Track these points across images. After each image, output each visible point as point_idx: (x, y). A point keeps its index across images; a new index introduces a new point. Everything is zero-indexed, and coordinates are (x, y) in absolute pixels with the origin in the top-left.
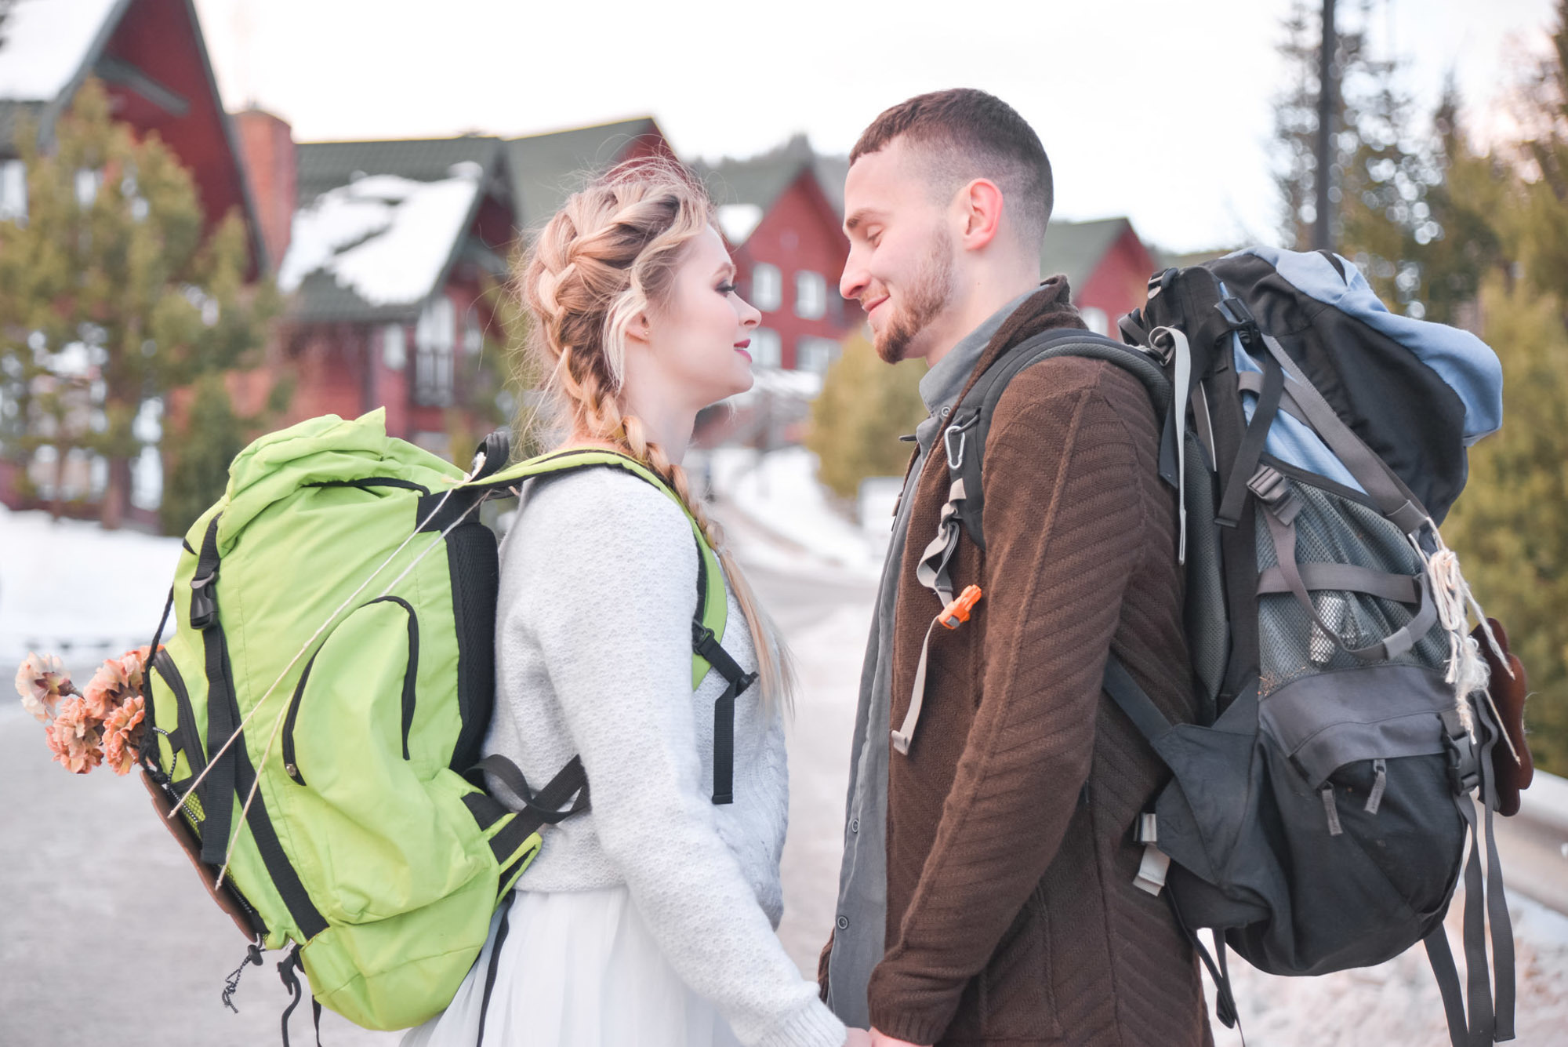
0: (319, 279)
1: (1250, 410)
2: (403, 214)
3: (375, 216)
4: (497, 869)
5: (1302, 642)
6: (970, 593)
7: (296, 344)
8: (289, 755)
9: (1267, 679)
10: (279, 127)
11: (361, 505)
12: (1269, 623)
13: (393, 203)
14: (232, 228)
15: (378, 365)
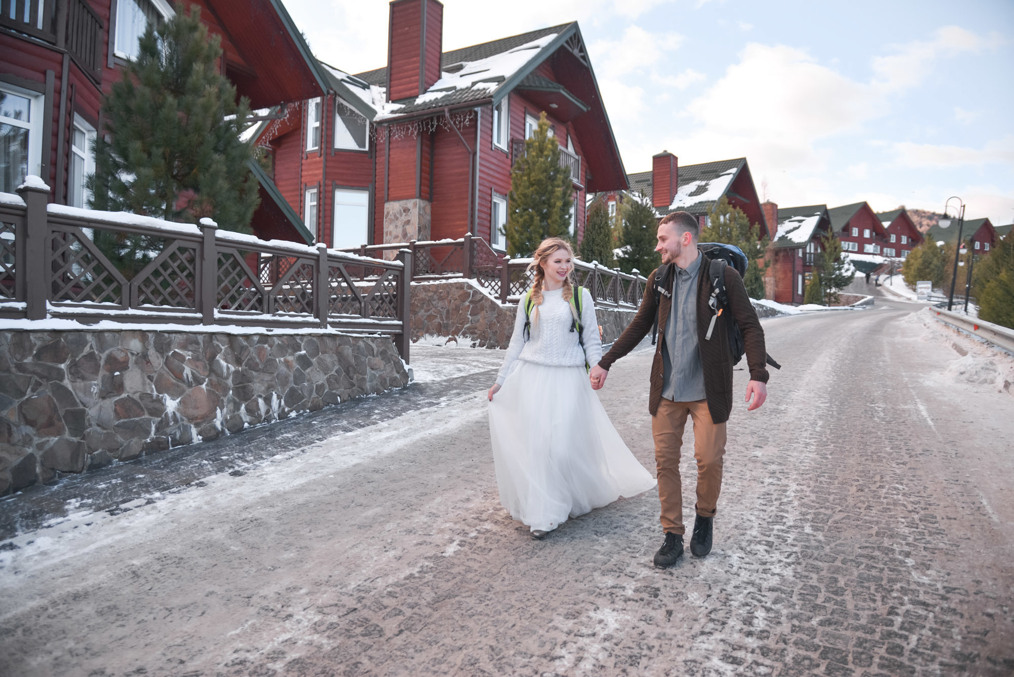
0: (783, 238)
2: (803, 224)
3: (796, 224)
7: (777, 252)
10: (774, 206)
13: (800, 221)
14: (757, 226)
15: (796, 257)
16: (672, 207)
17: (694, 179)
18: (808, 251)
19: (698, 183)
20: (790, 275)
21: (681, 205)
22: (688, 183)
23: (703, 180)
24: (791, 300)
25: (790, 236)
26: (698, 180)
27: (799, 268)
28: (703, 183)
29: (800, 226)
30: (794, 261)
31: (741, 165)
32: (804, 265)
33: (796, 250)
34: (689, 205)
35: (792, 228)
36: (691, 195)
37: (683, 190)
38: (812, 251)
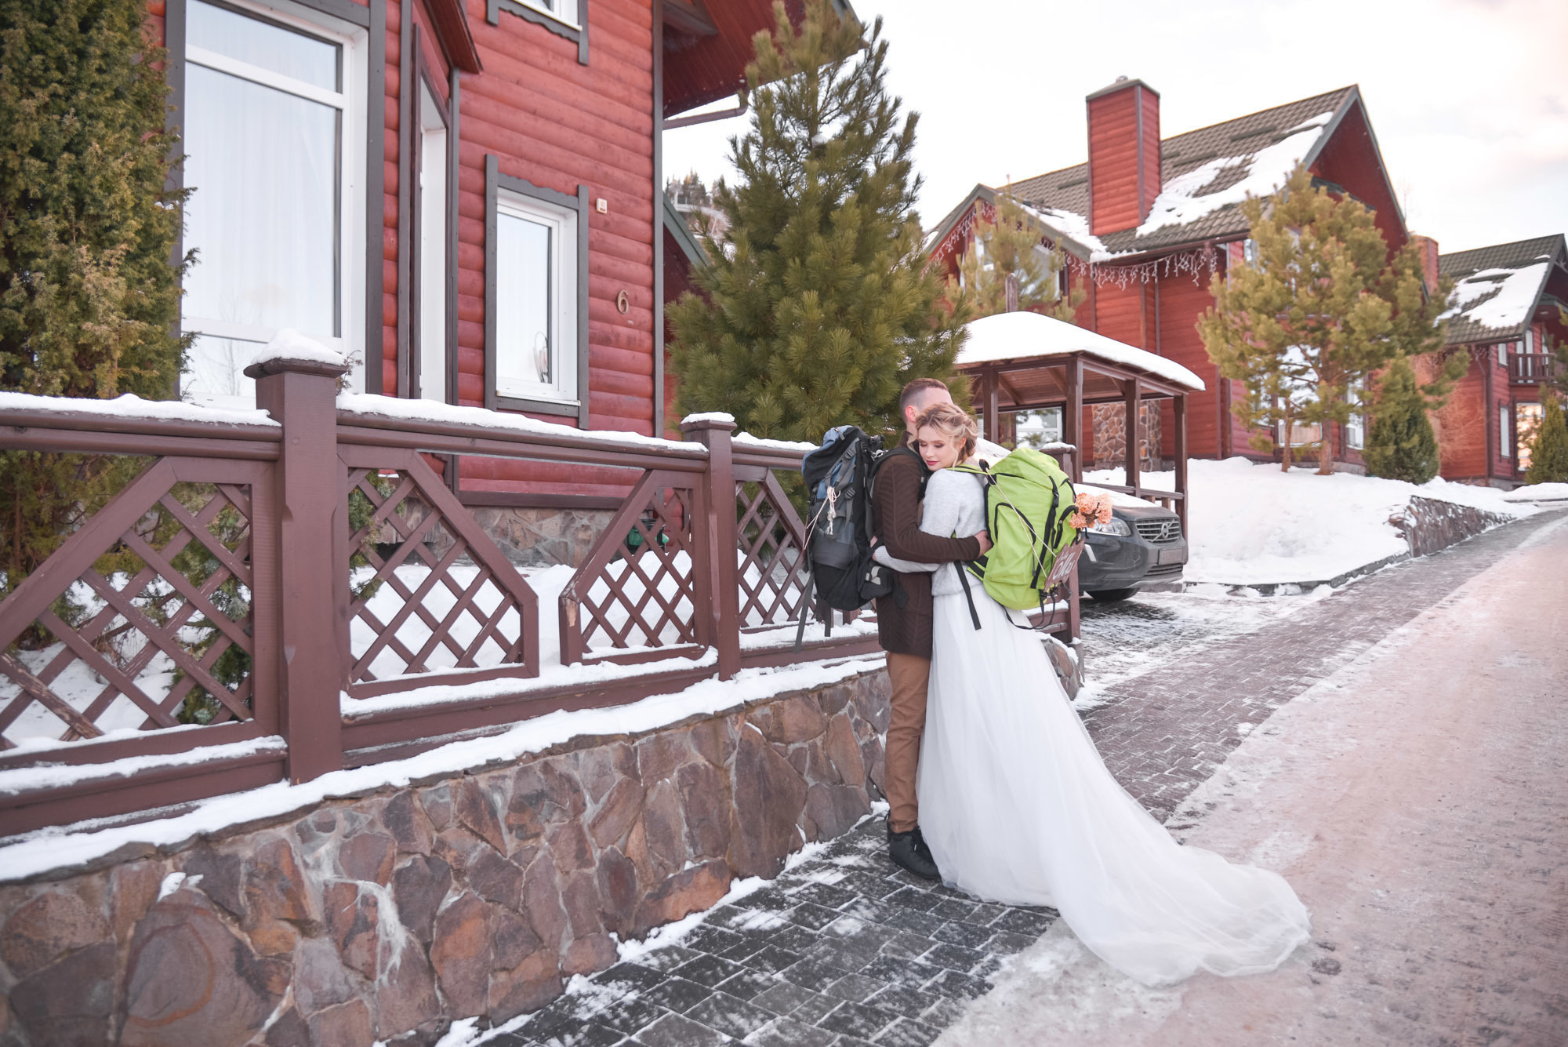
0: (1458, 321)
2: (1507, 284)
13: (1499, 278)
15: (1494, 366)
16: (1143, 230)
17: (1212, 156)
18: (1520, 351)
19: (1221, 163)
20: (1482, 411)
21: (1171, 219)
22: (1193, 169)
23: (1238, 153)
24: (1485, 473)
25: (1474, 314)
26: (1222, 156)
27: (1500, 392)
28: (1237, 161)
29: (1498, 290)
30: (1488, 375)
31: (1343, 107)
32: (1513, 386)
33: (1493, 347)
34: (1194, 218)
35: (1477, 296)
36: (1201, 192)
37: (1177, 186)
38: (1530, 351)
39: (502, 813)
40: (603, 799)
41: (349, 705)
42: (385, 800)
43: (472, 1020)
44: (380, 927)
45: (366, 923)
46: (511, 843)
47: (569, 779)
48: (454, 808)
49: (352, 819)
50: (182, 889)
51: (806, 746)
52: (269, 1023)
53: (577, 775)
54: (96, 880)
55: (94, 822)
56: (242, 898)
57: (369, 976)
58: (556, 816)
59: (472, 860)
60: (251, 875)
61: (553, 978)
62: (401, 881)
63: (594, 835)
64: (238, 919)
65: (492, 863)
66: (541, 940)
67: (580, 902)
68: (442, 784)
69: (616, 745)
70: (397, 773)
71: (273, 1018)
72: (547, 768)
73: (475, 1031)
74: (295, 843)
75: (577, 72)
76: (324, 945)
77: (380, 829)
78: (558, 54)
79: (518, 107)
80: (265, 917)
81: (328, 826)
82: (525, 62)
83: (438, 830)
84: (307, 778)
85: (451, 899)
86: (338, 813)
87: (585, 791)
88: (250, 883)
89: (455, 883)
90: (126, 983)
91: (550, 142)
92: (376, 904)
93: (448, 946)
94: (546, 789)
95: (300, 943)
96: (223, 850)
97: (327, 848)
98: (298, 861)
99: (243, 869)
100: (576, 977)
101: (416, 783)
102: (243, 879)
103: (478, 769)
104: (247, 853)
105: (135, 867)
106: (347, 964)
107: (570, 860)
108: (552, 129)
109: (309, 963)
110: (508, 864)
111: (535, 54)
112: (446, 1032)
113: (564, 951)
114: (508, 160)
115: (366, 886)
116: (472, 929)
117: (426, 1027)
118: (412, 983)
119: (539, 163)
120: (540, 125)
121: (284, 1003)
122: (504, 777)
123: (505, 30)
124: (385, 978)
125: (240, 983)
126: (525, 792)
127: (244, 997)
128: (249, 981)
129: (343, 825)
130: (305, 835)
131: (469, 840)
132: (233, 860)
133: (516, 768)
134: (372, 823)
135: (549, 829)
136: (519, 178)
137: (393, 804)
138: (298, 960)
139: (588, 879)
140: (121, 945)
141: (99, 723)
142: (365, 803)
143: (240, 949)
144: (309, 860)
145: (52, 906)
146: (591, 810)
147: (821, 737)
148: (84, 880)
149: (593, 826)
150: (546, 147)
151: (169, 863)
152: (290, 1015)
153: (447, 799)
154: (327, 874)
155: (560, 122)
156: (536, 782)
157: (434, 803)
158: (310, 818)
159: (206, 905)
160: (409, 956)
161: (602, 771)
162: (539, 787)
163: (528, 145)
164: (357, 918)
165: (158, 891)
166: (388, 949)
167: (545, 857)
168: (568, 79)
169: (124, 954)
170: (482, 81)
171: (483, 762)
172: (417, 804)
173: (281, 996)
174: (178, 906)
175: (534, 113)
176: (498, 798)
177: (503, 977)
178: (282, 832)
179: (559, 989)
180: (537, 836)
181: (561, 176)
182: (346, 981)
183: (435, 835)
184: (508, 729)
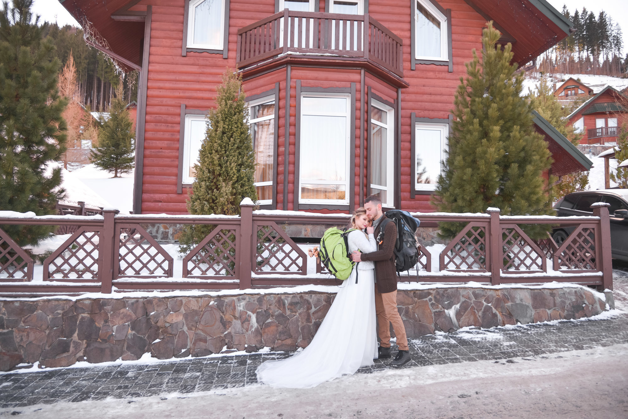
1: (403, 225)
4: (352, 265)
5: (407, 245)
6: (382, 241)
8: (333, 257)
9: (404, 248)
11: (336, 235)
12: (404, 244)
39: (287, 305)
40: (318, 308)
41: (253, 275)
42: (258, 296)
43: (269, 348)
44: (251, 322)
45: (248, 320)
46: (288, 312)
47: (308, 301)
48: (274, 301)
49: (250, 299)
50: (213, 304)
51: (404, 307)
52: (225, 333)
53: (311, 300)
54: (199, 299)
55: (203, 290)
56: (224, 308)
57: (247, 331)
58: (302, 309)
59: (276, 313)
60: (226, 305)
61: (294, 346)
62: (258, 314)
63: (313, 316)
64: (223, 313)
65: (281, 315)
66: (292, 336)
67: (305, 331)
68: (272, 295)
69: (325, 295)
70: (262, 291)
71: (226, 333)
72: (301, 297)
73: (270, 350)
74: (236, 301)
75: (448, 76)
76: (239, 322)
77: (256, 302)
78: (440, 71)
79: (424, 94)
80: (228, 313)
81: (244, 299)
82: (427, 78)
83: (270, 305)
84: (243, 289)
85: (269, 320)
86: (247, 297)
87: (312, 305)
88: (226, 306)
89: (271, 318)
90: (201, 318)
91: (437, 102)
92: (251, 317)
93: (266, 330)
94: (299, 302)
95: (234, 320)
96: (222, 299)
97: (243, 303)
98: (236, 304)
99: (225, 303)
100: (300, 348)
101: (266, 294)
102: (225, 305)
103: (281, 294)
104: (226, 301)
105: (206, 298)
106: (243, 327)
107: (304, 320)
108: (438, 98)
109: (235, 324)
110: (286, 317)
111: (431, 74)
112: (263, 348)
113: (299, 341)
114: (420, 112)
115: (249, 313)
116: (273, 328)
117: (257, 345)
118: (256, 335)
119: (433, 110)
120: (433, 98)
121: (229, 331)
122: (288, 297)
123: (419, 70)
124: (250, 332)
125: (221, 324)
126: (293, 301)
127: (221, 327)
128: (222, 324)
129: (247, 299)
130: (239, 300)
131: (277, 309)
132: (224, 301)
133: (292, 295)
134: (254, 301)
135: (299, 311)
136: (424, 117)
137: (259, 298)
138: (233, 323)
139: (309, 326)
140: (201, 311)
141: (207, 273)
142: (254, 296)
143: (222, 318)
144: (238, 305)
145: (192, 302)
146: (313, 309)
147: (412, 305)
148: (197, 299)
149: (313, 313)
150: (435, 104)
151: (212, 299)
152: (229, 333)
153: (273, 299)
154: (241, 308)
155: (441, 94)
156: (297, 299)
157: (269, 300)
158: (240, 297)
159: (217, 308)
160: (257, 330)
161: (319, 300)
162: (298, 301)
163: (427, 105)
164: (246, 318)
165: (209, 303)
166: (252, 327)
167: (296, 318)
168: (445, 79)
169: (202, 313)
170: (410, 89)
171: (283, 292)
172: (265, 299)
173: (228, 329)
174: (212, 307)
175: (431, 94)
176: (286, 301)
177: (280, 341)
178: (234, 298)
179: (295, 349)
180: (296, 312)
181: (442, 113)
182: (242, 330)
183: (268, 306)
184: (295, 287)
